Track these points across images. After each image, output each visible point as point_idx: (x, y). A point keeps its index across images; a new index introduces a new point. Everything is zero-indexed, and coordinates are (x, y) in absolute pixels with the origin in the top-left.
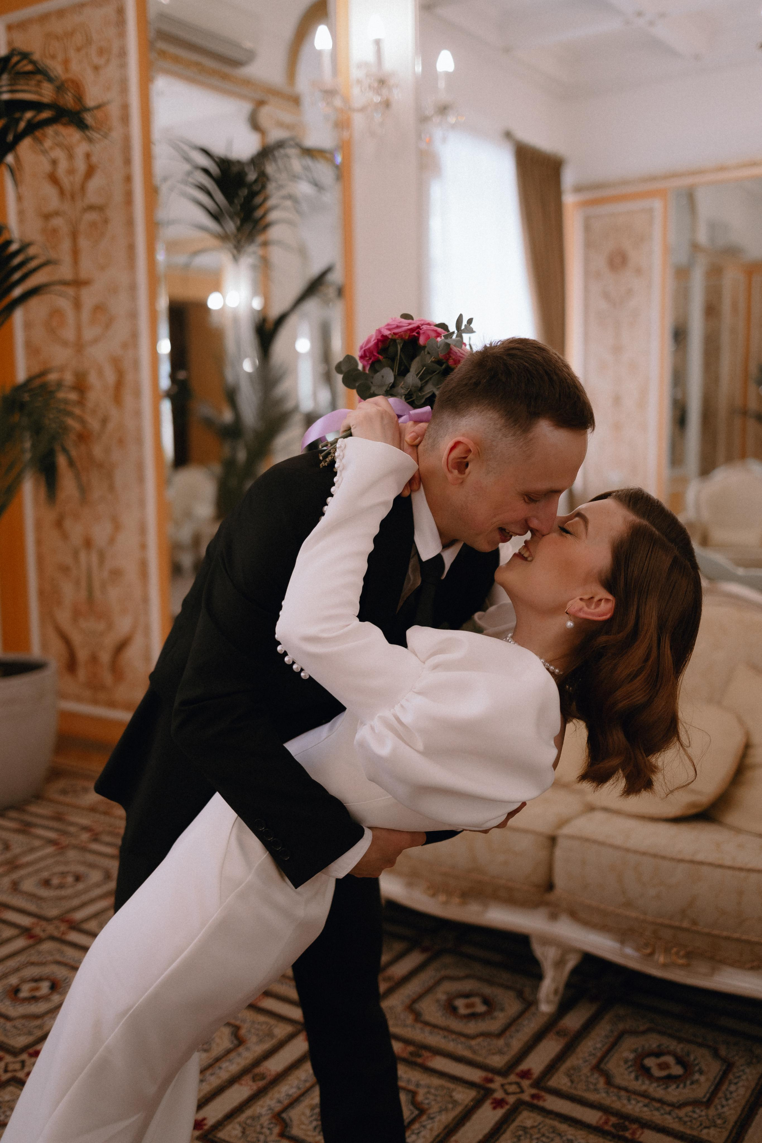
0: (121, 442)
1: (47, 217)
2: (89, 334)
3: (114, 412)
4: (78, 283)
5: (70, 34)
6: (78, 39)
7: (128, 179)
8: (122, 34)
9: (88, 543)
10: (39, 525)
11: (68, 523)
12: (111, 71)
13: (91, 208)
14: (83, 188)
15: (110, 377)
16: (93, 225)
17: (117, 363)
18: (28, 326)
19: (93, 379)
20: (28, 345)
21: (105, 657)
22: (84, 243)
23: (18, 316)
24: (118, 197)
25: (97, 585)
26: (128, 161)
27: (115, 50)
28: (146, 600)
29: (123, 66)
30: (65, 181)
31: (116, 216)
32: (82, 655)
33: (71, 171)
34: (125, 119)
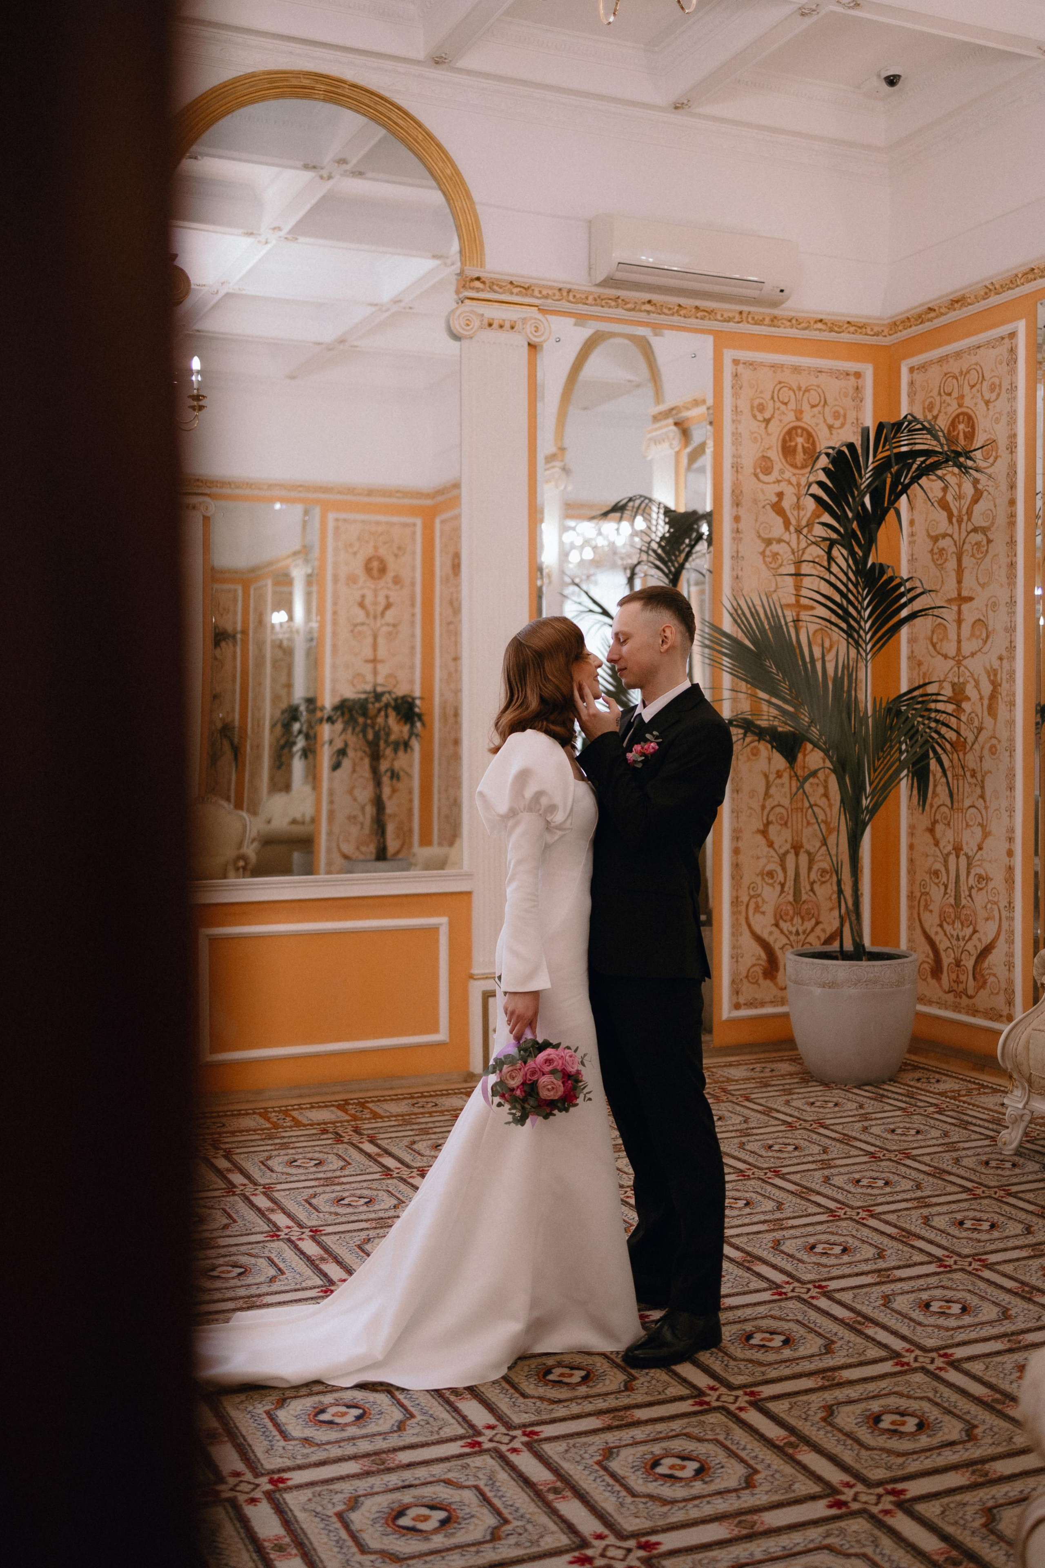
0: (993, 750)
1: (935, 539)
2: (967, 648)
3: (988, 722)
4: (962, 599)
5: (965, 373)
6: (973, 377)
7: (1012, 502)
8: (1013, 371)
9: (958, 849)
10: (912, 829)
11: (939, 828)
12: (1001, 405)
13: (975, 530)
14: (969, 513)
15: (986, 688)
16: (978, 544)
17: (992, 674)
18: (912, 640)
19: (970, 691)
20: (911, 657)
21: (969, 963)
22: (967, 561)
23: (904, 631)
24: (1001, 520)
25: (964, 888)
26: (1012, 487)
27: (1006, 385)
28: (1010, 906)
29: (1013, 399)
30: (954, 506)
31: (999, 537)
32: (947, 960)
33: (959, 497)
34: (1012, 448)
